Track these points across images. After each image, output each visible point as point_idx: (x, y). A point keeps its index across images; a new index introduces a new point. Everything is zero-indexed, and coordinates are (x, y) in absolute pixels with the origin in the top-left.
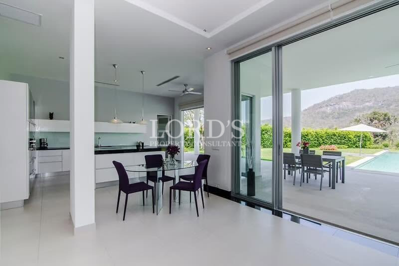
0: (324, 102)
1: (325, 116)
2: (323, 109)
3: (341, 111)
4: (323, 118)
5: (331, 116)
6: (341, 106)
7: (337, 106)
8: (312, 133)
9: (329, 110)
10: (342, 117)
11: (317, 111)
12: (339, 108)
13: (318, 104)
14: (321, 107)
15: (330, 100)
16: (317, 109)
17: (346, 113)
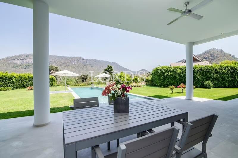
0: (15, 57)
1: (16, 66)
2: (15, 61)
3: (28, 64)
4: (15, 68)
5: (21, 66)
6: (28, 61)
7: (25, 61)
8: (16, 77)
9: (19, 62)
10: (28, 68)
11: (10, 62)
12: (26, 62)
13: (11, 57)
14: (13, 60)
15: (20, 56)
16: (10, 60)
17: (31, 66)
